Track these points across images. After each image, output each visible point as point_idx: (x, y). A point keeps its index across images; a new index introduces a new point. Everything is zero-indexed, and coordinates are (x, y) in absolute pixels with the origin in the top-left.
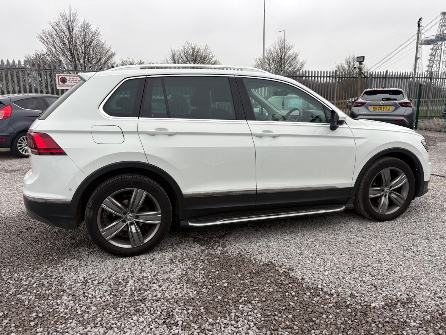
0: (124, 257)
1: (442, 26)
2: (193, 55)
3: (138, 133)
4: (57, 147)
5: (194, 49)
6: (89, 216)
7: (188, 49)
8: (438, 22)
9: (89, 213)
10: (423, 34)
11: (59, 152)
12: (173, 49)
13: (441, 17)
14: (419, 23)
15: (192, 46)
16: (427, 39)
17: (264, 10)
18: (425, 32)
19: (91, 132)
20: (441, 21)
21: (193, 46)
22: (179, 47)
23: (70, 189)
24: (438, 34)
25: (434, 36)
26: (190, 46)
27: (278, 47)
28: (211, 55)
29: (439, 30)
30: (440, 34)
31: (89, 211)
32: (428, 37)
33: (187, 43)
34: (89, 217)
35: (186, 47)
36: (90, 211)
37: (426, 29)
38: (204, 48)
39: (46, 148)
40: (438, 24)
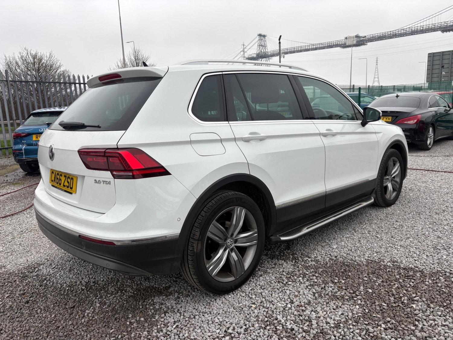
0: (226, 293)
1: (259, 46)
2: (34, 64)
3: (235, 139)
4: (159, 166)
5: (34, 57)
6: (197, 250)
7: (27, 56)
8: (256, 42)
9: (197, 247)
10: (246, 52)
11: (161, 171)
12: (7, 56)
13: (258, 38)
14: (279, 40)
15: (32, 52)
16: (250, 56)
17: (120, 18)
18: (247, 51)
19: (191, 142)
20: (259, 42)
21: (34, 53)
22: (14, 53)
23: (179, 219)
24: (258, 52)
25: (255, 54)
26: (29, 54)
27: (133, 58)
28: (58, 64)
29: (258, 49)
30: (259, 53)
31: (196, 244)
32: (250, 55)
33: (25, 49)
34: (197, 252)
35: (25, 54)
36: (198, 243)
37: (248, 48)
38: (48, 56)
39: (144, 167)
40: (257, 44)
